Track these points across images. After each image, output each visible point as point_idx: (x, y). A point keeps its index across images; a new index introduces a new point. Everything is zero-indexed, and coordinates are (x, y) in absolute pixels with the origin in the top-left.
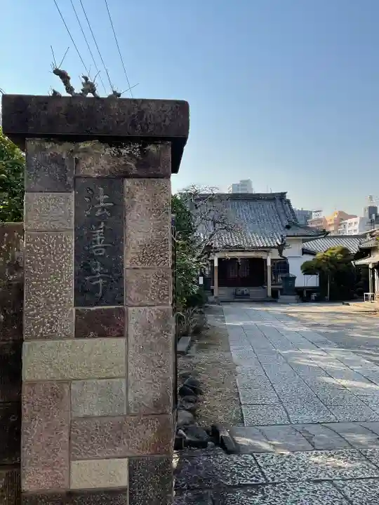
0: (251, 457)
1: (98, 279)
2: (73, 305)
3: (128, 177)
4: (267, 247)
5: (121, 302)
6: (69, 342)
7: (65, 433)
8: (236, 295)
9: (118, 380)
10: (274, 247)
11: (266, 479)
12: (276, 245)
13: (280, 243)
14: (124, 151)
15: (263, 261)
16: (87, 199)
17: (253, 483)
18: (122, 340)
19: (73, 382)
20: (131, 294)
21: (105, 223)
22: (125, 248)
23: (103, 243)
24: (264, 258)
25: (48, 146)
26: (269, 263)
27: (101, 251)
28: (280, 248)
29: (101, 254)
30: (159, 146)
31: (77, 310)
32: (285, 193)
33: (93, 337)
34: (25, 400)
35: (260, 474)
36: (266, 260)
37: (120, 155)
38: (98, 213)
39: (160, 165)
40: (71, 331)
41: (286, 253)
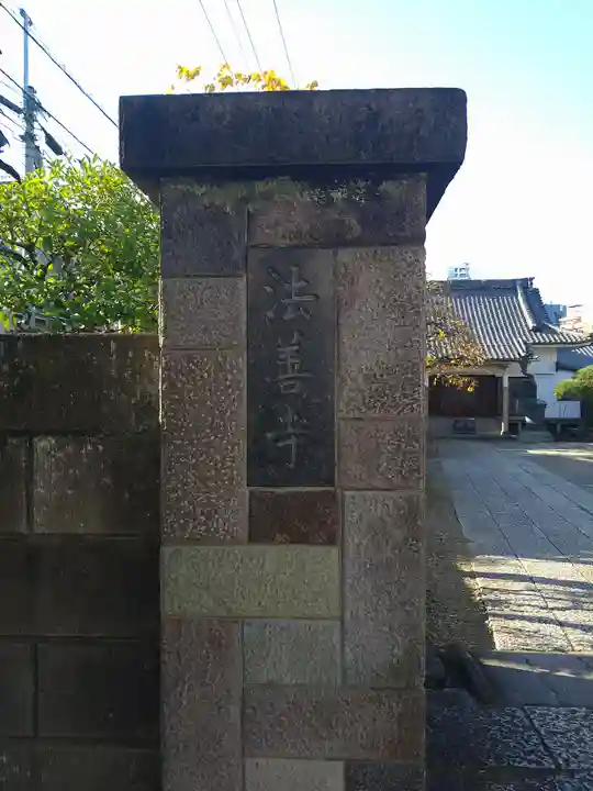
0: (519, 713)
1: (289, 436)
2: (245, 482)
3: (346, 244)
4: (504, 360)
5: (331, 482)
6: (238, 550)
7: (235, 710)
8: (455, 429)
9: (327, 623)
10: (514, 360)
11: (556, 762)
12: (517, 356)
13: (523, 354)
14: (337, 195)
15: (497, 381)
16: (268, 289)
17: (534, 766)
18: (334, 551)
19: (247, 620)
20: (349, 465)
21: (302, 334)
22: (337, 380)
23: (299, 372)
24: (497, 375)
25: (199, 190)
26: (506, 384)
27: (292, 387)
28: (524, 362)
29: (293, 391)
30: (405, 182)
31: (251, 493)
32: (532, 279)
33: (281, 543)
34: (166, 646)
35: (542, 748)
36: (501, 378)
37: (330, 202)
38: (288, 316)
39: (404, 220)
40: (242, 531)
41: (531, 368)
